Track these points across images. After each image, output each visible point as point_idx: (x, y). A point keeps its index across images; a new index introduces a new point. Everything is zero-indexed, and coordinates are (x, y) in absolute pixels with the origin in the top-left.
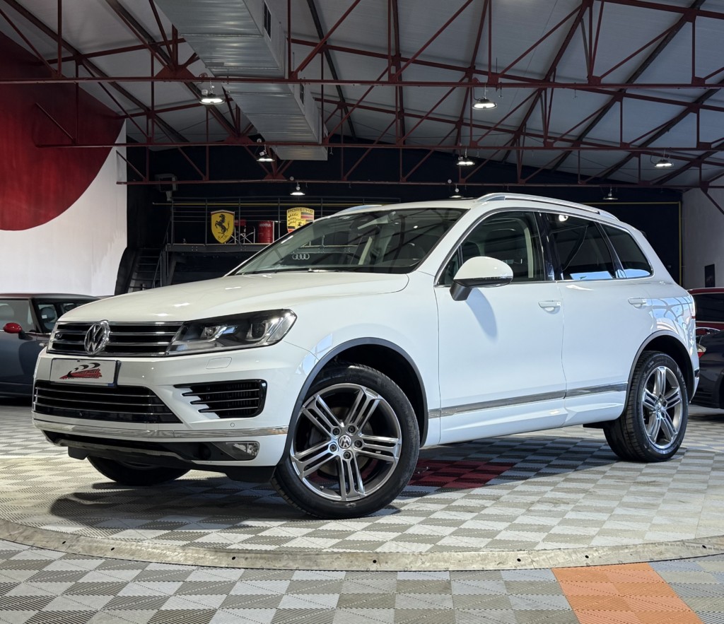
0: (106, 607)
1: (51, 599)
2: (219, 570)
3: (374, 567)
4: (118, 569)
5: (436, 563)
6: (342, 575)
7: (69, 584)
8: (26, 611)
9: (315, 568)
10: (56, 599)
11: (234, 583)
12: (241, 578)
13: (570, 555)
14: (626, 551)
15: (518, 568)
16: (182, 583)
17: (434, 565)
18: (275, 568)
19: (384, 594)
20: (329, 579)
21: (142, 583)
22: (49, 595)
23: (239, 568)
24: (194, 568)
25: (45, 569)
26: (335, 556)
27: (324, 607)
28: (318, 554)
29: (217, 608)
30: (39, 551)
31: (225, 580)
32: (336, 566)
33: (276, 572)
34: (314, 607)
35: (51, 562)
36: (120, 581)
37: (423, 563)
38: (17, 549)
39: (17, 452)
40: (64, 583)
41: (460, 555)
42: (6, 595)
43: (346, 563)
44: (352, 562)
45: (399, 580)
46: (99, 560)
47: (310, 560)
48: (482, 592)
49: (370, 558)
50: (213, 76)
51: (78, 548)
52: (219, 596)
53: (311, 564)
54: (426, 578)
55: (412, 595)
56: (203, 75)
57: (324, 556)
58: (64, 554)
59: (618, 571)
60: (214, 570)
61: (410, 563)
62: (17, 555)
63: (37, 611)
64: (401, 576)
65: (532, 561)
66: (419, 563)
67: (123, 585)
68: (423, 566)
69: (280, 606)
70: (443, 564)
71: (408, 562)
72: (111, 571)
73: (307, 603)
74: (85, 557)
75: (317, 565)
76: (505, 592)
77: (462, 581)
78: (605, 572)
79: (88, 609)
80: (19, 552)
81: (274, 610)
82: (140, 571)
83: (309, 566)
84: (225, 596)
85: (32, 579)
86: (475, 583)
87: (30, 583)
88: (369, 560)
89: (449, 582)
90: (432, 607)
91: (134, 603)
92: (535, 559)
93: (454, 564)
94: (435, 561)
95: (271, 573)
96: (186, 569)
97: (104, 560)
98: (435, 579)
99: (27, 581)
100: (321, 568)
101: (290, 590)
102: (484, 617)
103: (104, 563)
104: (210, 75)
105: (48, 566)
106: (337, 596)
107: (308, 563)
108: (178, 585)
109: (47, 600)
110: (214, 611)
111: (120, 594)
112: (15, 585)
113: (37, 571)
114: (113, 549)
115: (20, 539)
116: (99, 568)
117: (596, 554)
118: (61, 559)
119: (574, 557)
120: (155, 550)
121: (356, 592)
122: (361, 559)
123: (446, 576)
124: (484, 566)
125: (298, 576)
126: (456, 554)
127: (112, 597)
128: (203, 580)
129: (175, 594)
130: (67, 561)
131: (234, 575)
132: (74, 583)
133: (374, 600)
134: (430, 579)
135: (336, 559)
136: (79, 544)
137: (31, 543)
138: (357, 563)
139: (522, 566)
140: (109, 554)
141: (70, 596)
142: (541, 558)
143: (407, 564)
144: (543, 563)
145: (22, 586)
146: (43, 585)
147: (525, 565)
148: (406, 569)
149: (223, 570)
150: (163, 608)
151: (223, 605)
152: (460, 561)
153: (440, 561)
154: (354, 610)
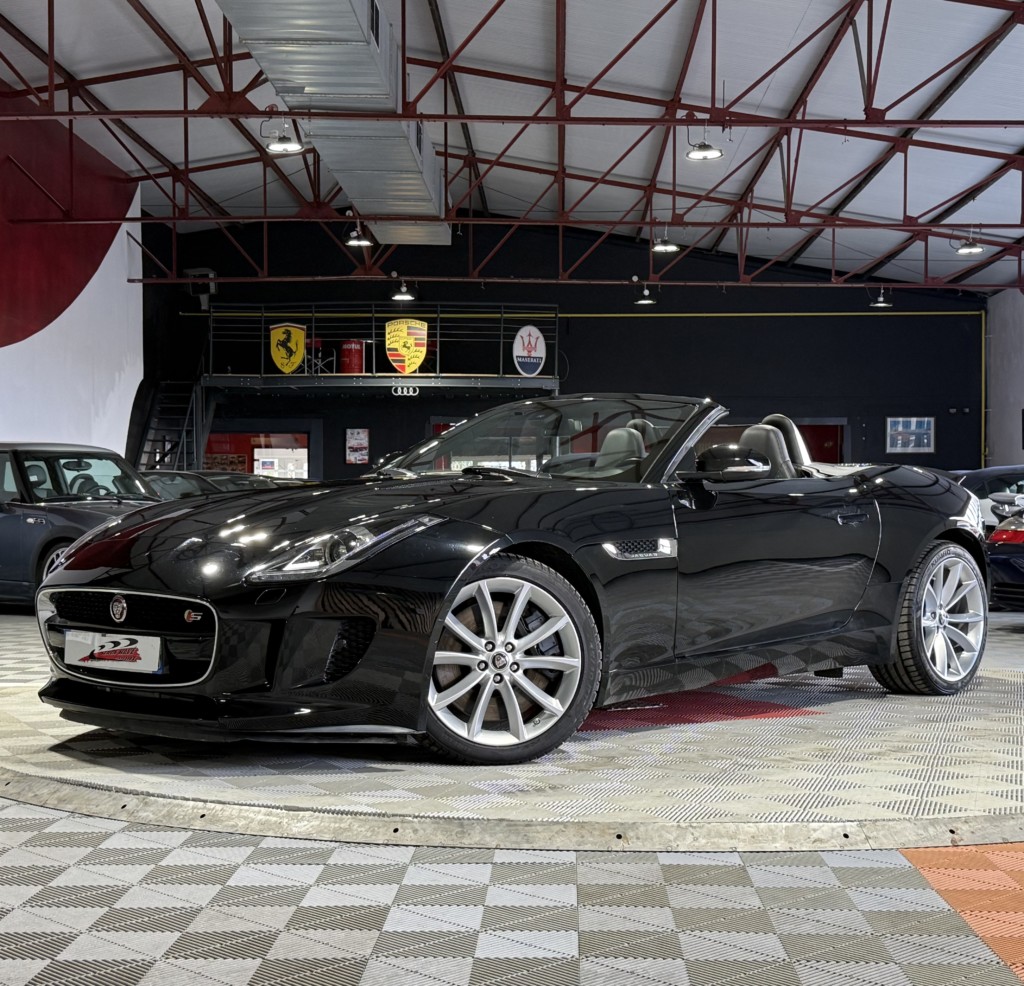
0: (214, 901)
1: (125, 890)
2: (374, 848)
3: (620, 845)
4: (218, 845)
5: (716, 840)
6: (571, 857)
7: (147, 869)
8: (89, 909)
9: (526, 846)
10: (131, 890)
11: (404, 868)
12: (414, 860)
13: (925, 829)
14: (1012, 822)
15: (846, 848)
16: (322, 866)
17: (714, 843)
18: (463, 846)
19: (645, 885)
20: (553, 862)
21: (259, 866)
22: (120, 884)
23: (407, 846)
24: (333, 844)
25: (103, 846)
26: (556, 828)
27: (559, 905)
28: (527, 825)
29: (390, 904)
30: (84, 819)
31: (389, 862)
32: (558, 843)
33: (466, 852)
34: (543, 904)
35: (107, 836)
36: (226, 863)
37: (696, 839)
38: (51, 817)
39: (12, 677)
40: (137, 866)
41: (751, 828)
42: (51, 884)
43: (574, 839)
44: (583, 837)
45: (663, 865)
46: (183, 833)
47: (518, 834)
48: (802, 884)
49: (613, 831)
50: (287, 110)
51: (146, 815)
52: (386, 886)
53: (520, 839)
54: (706, 863)
55: (691, 887)
56: (272, 107)
57: (538, 827)
58: (127, 824)
59: (1005, 853)
60: (367, 848)
61: (676, 839)
62: (54, 825)
63: (107, 909)
64: (665, 859)
65: (867, 838)
66: (690, 838)
67: (232, 869)
68: (697, 844)
69: (490, 901)
70: (726, 840)
71: (672, 838)
72: (207, 849)
73: (530, 898)
74: (158, 827)
75: (528, 842)
76: (838, 884)
77: (763, 867)
78: (985, 854)
79: (187, 905)
80: (54, 821)
81: (481, 908)
82: (253, 848)
83: (516, 843)
84: (396, 887)
85: (84, 861)
86: (786, 870)
87: (84, 867)
88: (610, 834)
89: (743, 869)
90: (730, 905)
91: (256, 897)
92: (871, 835)
93: (744, 841)
94: (715, 837)
95: (458, 853)
96: (324, 847)
97: (190, 833)
98: (721, 864)
99: (79, 863)
100: (536, 846)
101: (495, 879)
102: (818, 921)
103: (191, 837)
104: (283, 108)
105: (107, 841)
106: (573, 889)
107: (513, 838)
108: (317, 870)
109: (119, 892)
110: (387, 909)
111: (231, 882)
112: (61, 870)
113: (90, 849)
114: (203, 816)
115: (52, 802)
116: (186, 844)
117: (965, 827)
118: (123, 830)
119: (931, 830)
120: (271, 818)
121: (601, 883)
122: (597, 833)
123: (736, 860)
124: (792, 845)
125: (500, 857)
126: (745, 825)
127: (219, 887)
128: (355, 863)
129: (318, 882)
130: (133, 833)
131: (403, 856)
132: (153, 866)
133: (634, 895)
134: (713, 863)
135: (557, 833)
136: (147, 808)
137: (70, 807)
138: (591, 839)
139: (851, 845)
140: (198, 824)
141: (152, 886)
142: (882, 833)
143: (670, 841)
144: (885, 841)
145: (73, 871)
146: (106, 869)
147: (857, 844)
148: (670, 849)
149: (381, 848)
150: (305, 903)
151: (398, 900)
152: (753, 837)
153: (721, 836)
154: (606, 909)
